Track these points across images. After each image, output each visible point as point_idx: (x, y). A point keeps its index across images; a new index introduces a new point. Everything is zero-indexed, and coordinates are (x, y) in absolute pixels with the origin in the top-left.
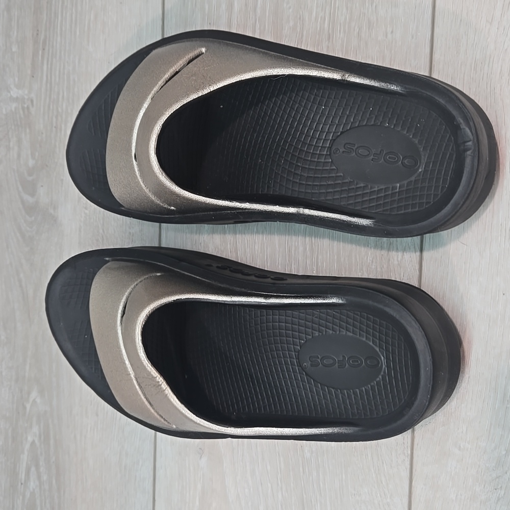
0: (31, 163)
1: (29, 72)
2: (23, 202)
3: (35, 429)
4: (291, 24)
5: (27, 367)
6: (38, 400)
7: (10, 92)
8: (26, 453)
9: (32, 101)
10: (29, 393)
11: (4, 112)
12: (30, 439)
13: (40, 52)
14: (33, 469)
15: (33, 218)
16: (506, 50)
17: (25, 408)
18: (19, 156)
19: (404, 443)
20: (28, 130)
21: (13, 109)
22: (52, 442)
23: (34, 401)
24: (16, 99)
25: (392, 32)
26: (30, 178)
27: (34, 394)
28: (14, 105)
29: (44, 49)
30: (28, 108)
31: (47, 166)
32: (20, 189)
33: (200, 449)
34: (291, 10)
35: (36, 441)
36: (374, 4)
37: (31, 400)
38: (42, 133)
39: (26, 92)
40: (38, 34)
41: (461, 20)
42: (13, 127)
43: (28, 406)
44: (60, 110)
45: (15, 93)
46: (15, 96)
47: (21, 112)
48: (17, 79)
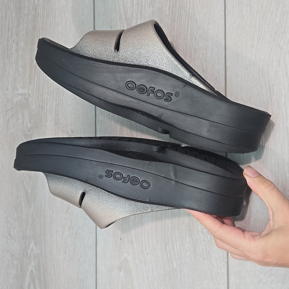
0: (29, 125)
1: (28, 81)
3: (33, 263)
5: (28, 231)
6: (34, 248)
7: (18, 91)
8: (28, 277)
9: (29, 95)
10: (29, 245)
11: (15, 101)
12: (30, 269)
13: (33, 71)
14: (32, 285)
16: (261, 59)
17: (27, 252)
18: (23, 122)
19: (223, 256)
20: (27, 109)
21: (20, 99)
22: (42, 269)
23: (32, 248)
24: (21, 94)
25: (206, 53)
26: (29, 133)
27: (32, 245)
28: (20, 97)
29: (35, 69)
30: (27, 98)
31: (37, 126)
33: (120, 267)
35: (33, 270)
36: (197, 41)
37: (30, 248)
38: (35, 110)
39: (27, 90)
40: (32, 62)
41: (238, 47)
42: (20, 108)
43: (29, 251)
44: (44, 98)
45: (21, 91)
46: (21, 93)
47: (24, 100)
48: (21, 84)
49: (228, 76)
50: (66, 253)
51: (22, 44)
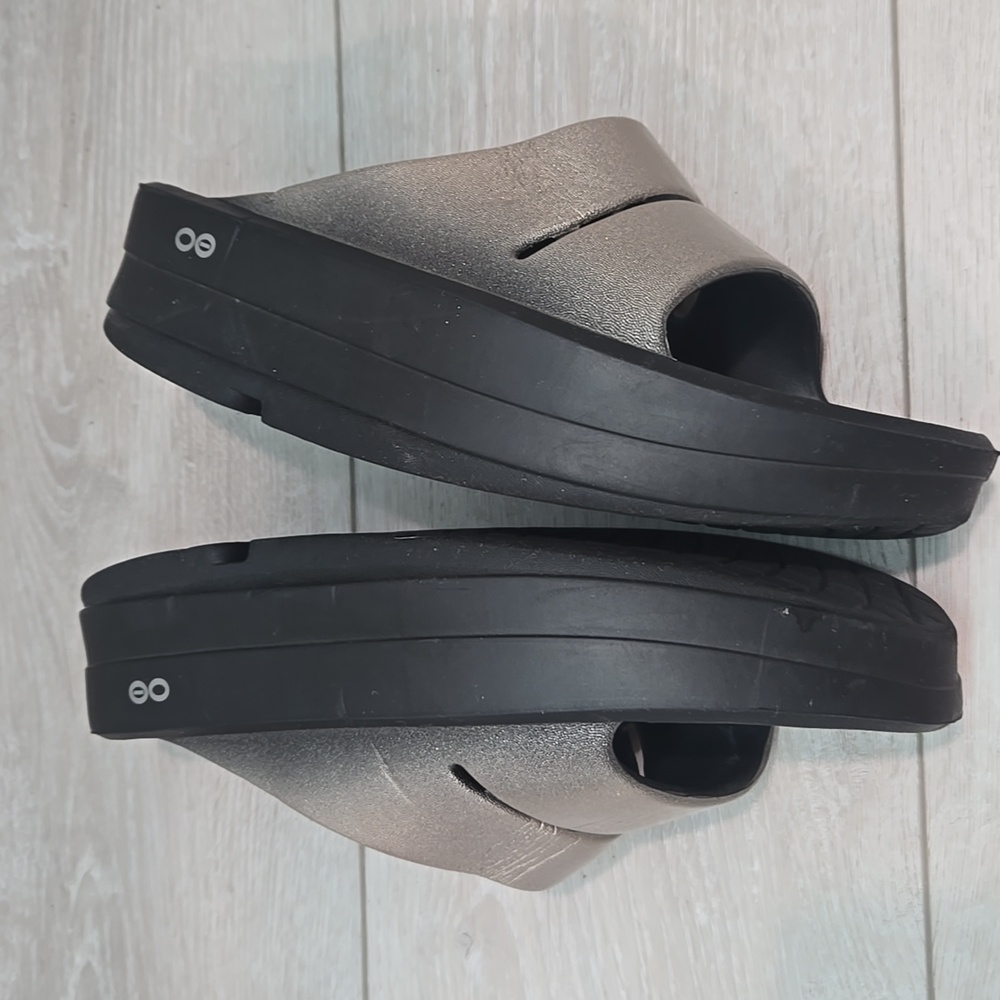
0: (65, 378)
1: (57, 197)
2: (50, 460)
3: (92, 937)
4: (607, 56)
5: (70, 805)
6: (96, 874)
7: (15, 240)
8: (72, 992)
9: (64, 254)
10: (75, 861)
12: (79, 960)
13: (80, 157)
15: (73, 491)
17: (65, 893)
18: (39, 366)
19: (906, 868)
20: (57, 313)
21: (24, 274)
22: (130, 961)
23: (87, 877)
24: (30, 254)
26: (65, 410)
27: (87, 862)
28: (24, 267)
29: (87, 150)
30: (56, 269)
31: (101, 381)
32: (44, 433)
33: (466, 934)
34: (604, 31)
35: (95, 964)
37: (80, 875)
38: (89, 316)
39: (51, 237)
40: (73, 122)
41: (950, 22)
42: (24, 310)
43: (73, 890)
45: (26, 241)
46: (26, 247)
47: (42, 278)
48: (30, 214)
49: (907, 142)
50: (231, 889)
51: (28, 50)
